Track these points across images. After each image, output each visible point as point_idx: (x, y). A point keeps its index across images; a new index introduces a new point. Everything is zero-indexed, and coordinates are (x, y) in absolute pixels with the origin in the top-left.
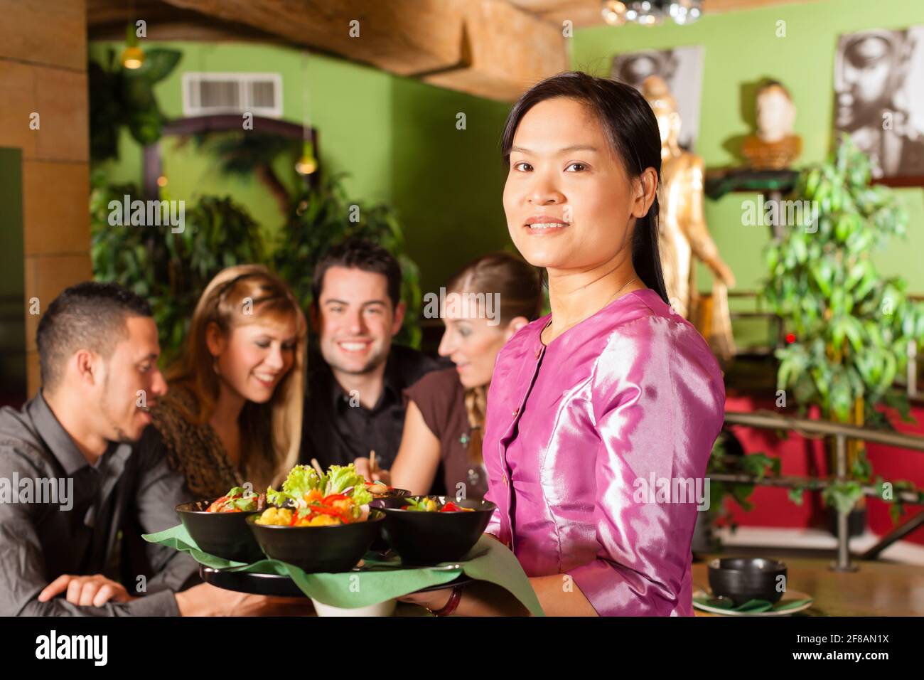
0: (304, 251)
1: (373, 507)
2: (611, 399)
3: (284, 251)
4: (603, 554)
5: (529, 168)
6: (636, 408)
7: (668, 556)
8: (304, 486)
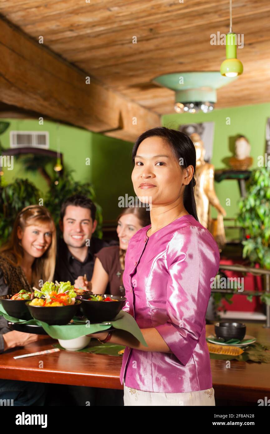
0: (57, 201)
1: (77, 299)
2: (174, 259)
3: (49, 201)
4: (169, 321)
5: (142, 164)
6: (184, 262)
7: (196, 322)
8: (49, 290)
